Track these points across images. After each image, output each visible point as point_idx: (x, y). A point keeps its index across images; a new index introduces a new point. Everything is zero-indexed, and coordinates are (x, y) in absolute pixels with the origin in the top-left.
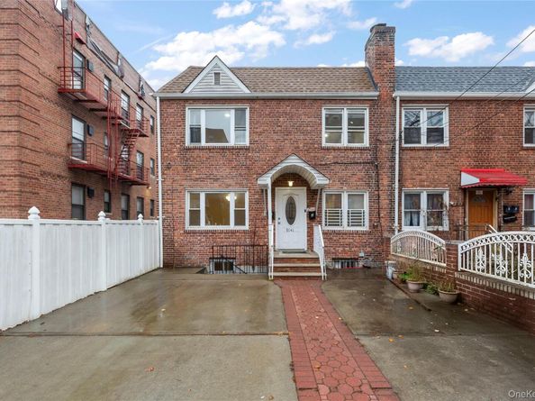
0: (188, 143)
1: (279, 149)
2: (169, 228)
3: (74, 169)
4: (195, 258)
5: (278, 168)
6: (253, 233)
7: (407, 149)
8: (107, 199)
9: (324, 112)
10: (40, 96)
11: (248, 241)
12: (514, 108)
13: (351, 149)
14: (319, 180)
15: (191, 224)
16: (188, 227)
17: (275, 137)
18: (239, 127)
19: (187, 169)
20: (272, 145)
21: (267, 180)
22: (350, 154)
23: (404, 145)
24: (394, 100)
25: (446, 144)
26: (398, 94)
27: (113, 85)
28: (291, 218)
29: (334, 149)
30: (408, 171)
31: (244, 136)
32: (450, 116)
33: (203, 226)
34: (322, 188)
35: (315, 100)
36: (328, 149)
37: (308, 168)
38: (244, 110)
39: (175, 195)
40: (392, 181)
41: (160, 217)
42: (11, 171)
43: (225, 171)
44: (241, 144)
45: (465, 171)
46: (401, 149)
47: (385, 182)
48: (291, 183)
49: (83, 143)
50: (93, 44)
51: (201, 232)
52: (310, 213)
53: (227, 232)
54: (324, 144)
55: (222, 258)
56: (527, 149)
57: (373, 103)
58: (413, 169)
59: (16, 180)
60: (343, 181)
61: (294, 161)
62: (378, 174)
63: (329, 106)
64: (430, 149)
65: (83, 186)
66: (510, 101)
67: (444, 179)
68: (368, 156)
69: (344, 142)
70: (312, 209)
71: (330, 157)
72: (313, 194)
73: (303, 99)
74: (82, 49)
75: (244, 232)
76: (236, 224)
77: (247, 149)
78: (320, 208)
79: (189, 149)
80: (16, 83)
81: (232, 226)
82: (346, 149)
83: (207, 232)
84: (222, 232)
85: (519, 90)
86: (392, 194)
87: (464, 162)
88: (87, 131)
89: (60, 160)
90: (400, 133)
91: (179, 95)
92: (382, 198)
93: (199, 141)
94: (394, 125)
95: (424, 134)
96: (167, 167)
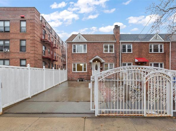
0: (73, 52)
1: (94, 54)
2: (68, 72)
3: (43, 58)
4: (75, 79)
5: (94, 58)
6: (88, 73)
7: (123, 54)
8: (49, 65)
9: (104, 45)
10: (38, 41)
11: (87, 75)
12: (147, 44)
13: (110, 54)
14: (103, 61)
15: (74, 71)
16: (73, 72)
17: (93, 51)
18: (85, 48)
19: (73, 58)
20: (92, 53)
21: (91, 61)
22: (110, 55)
23: (122, 53)
24: (120, 42)
25: (132, 52)
26: (120, 41)
27: (50, 36)
28: (96, 69)
29: (106, 54)
30: (123, 59)
31: (86, 51)
32: (133, 46)
33: (76, 71)
34: (104, 63)
35: (102, 43)
36: (105, 54)
37: (100, 58)
38: (86, 45)
39: (70, 64)
40: (120, 61)
41: (67, 69)
42: (33, 59)
43: (81, 59)
44: (85, 53)
45: (136, 59)
46: (121, 54)
47: (118, 61)
48: (96, 62)
49: (45, 52)
50: (47, 27)
51: (76, 73)
52: (101, 68)
53: (82, 73)
54: (104, 52)
55: (81, 78)
56: (150, 53)
57: (115, 43)
58: (124, 58)
59: (34, 61)
60: (108, 61)
61: (97, 57)
62: (116, 59)
63: (105, 44)
64: (128, 54)
65: (45, 62)
66: (146, 43)
67: (131, 60)
68: (114, 55)
69: (109, 52)
70: (101, 67)
71: (105, 55)
72: (102, 64)
73: (99, 42)
74: (45, 28)
75: (86, 72)
76: (84, 71)
77: (86, 54)
78: (103, 67)
79: (73, 54)
80: (34, 39)
81: (83, 71)
82: (109, 54)
83: (77, 73)
84: (81, 72)
85: (148, 40)
86: (120, 64)
87: (136, 56)
88: (45, 48)
89: (41, 56)
90: (121, 50)
91: (71, 42)
92: (117, 64)
93: (75, 52)
94: (120, 48)
95: (127, 50)
96: (68, 58)
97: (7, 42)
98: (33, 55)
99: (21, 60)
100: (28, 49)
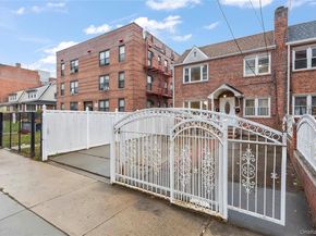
0: (184, 82)
3: (148, 95)
5: (217, 91)
7: (296, 72)
9: (245, 60)
13: (260, 76)
18: (204, 72)
20: (219, 79)
21: (211, 96)
22: (259, 79)
23: (294, 70)
24: (286, 47)
26: (288, 44)
27: (162, 58)
28: (228, 111)
29: (250, 77)
30: (296, 84)
31: (206, 76)
34: (243, 97)
36: (247, 78)
37: (231, 89)
38: (207, 65)
39: (179, 103)
40: (285, 90)
43: (198, 93)
44: (205, 80)
46: (292, 73)
47: (281, 91)
48: (225, 96)
49: (151, 85)
50: (155, 46)
52: (237, 109)
54: (245, 75)
60: (255, 93)
62: (276, 88)
63: (247, 57)
64: (313, 70)
65: (151, 101)
69: (257, 73)
70: (238, 107)
74: (151, 49)
77: (208, 82)
78: (242, 106)
79: (184, 85)
82: (257, 76)
86: (285, 98)
89: (144, 92)
91: (181, 64)
92: (279, 100)
93: (188, 81)
94: (287, 60)
95: (309, 63)
96: (176, 92)
97: (107, 78)
98: (132, 92)
99: (120, 99)
100: (127, 84)
